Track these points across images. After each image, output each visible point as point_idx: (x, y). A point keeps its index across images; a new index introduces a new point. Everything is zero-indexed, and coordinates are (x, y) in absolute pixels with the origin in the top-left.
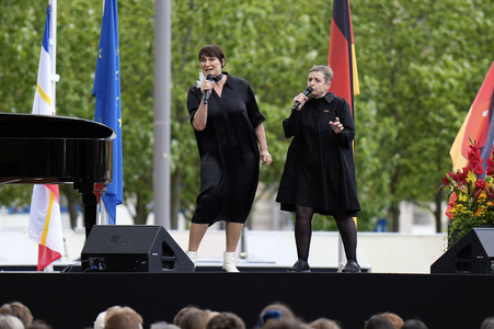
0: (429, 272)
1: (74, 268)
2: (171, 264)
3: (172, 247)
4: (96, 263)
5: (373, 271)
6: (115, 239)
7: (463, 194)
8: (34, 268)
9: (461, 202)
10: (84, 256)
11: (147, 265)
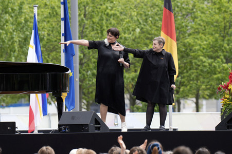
0: (214, 130)
1: (56, 131)
2: (98, 129)
3: (99, 121)
4: (65, 128)
5: (179, 130)
6: (73, 118)
7: (227, 94)
8: (27, 132)
9: (226, 98)
10: (59, 126)
11: (88, 129)
